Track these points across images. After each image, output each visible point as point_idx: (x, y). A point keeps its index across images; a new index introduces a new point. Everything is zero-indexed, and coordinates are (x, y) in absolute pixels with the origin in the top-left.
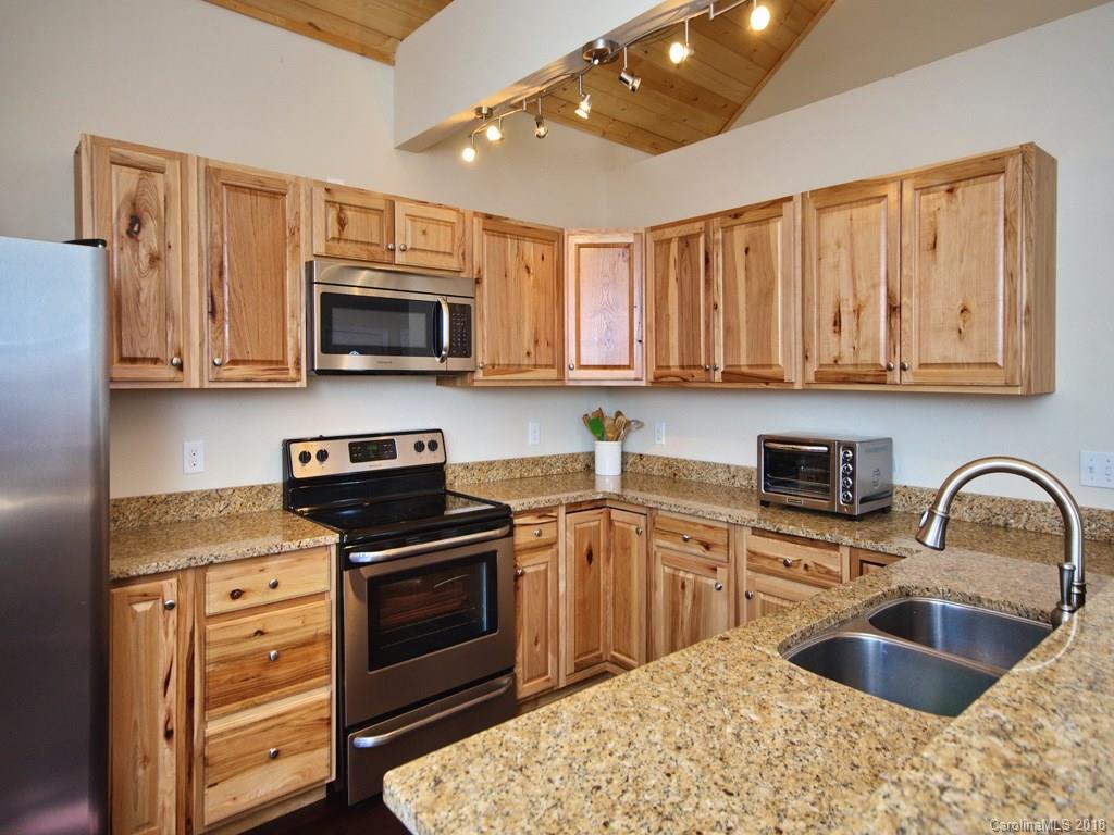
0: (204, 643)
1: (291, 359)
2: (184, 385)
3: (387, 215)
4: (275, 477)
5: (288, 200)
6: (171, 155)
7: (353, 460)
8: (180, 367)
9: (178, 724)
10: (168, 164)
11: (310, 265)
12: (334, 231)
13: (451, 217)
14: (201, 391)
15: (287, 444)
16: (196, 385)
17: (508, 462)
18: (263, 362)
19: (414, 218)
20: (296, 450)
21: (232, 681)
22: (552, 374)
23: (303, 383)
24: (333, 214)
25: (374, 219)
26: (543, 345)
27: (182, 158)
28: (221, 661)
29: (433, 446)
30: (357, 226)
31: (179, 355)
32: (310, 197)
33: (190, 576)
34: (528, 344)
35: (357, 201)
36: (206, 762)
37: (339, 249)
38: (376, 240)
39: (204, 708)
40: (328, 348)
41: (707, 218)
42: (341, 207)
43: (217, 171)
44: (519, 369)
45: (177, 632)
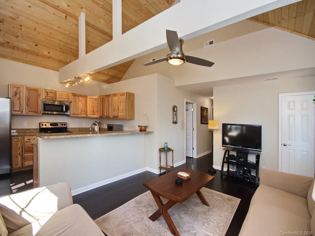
0: (24, 145)
1: (39, 112)
2: (23, 114)
3: (55, 93)
4: (38, 128)
5: (39, 91)
6: (21, 86)
7: (51, 126)
8: (22, 112)
9: (21, 153)
10: (21, 87)
11: (42, 100)
12: (46, 95)
13: (66, 93)
14: (25, 115)
15: (40, 123)
16: (25, 114)
17: (79, 128)
18: (35, 112)
19: (60, 94)
20: (41, 124)
21: (28, 150)
22: (85, 116)
23: (41, 115)
24: (46, 93)
25: (53, 94)
26: (83, 112)
27: (23, 86)
28: (27, 147)
29: (65, 125)
30: (50, 95)
31: (22, 110)
32: (42, 91)
33: (22, 136)
34: (80, 111)
35: (50, 91)
36: (25, 159)
37: (47, 97)
38: (53, 96)
39: (25, 152)
40: (45, 110)
41: (104, 96)
42: (47, 92)
43: (28, 88)
44: (78, 114)
45: (21, 143)
